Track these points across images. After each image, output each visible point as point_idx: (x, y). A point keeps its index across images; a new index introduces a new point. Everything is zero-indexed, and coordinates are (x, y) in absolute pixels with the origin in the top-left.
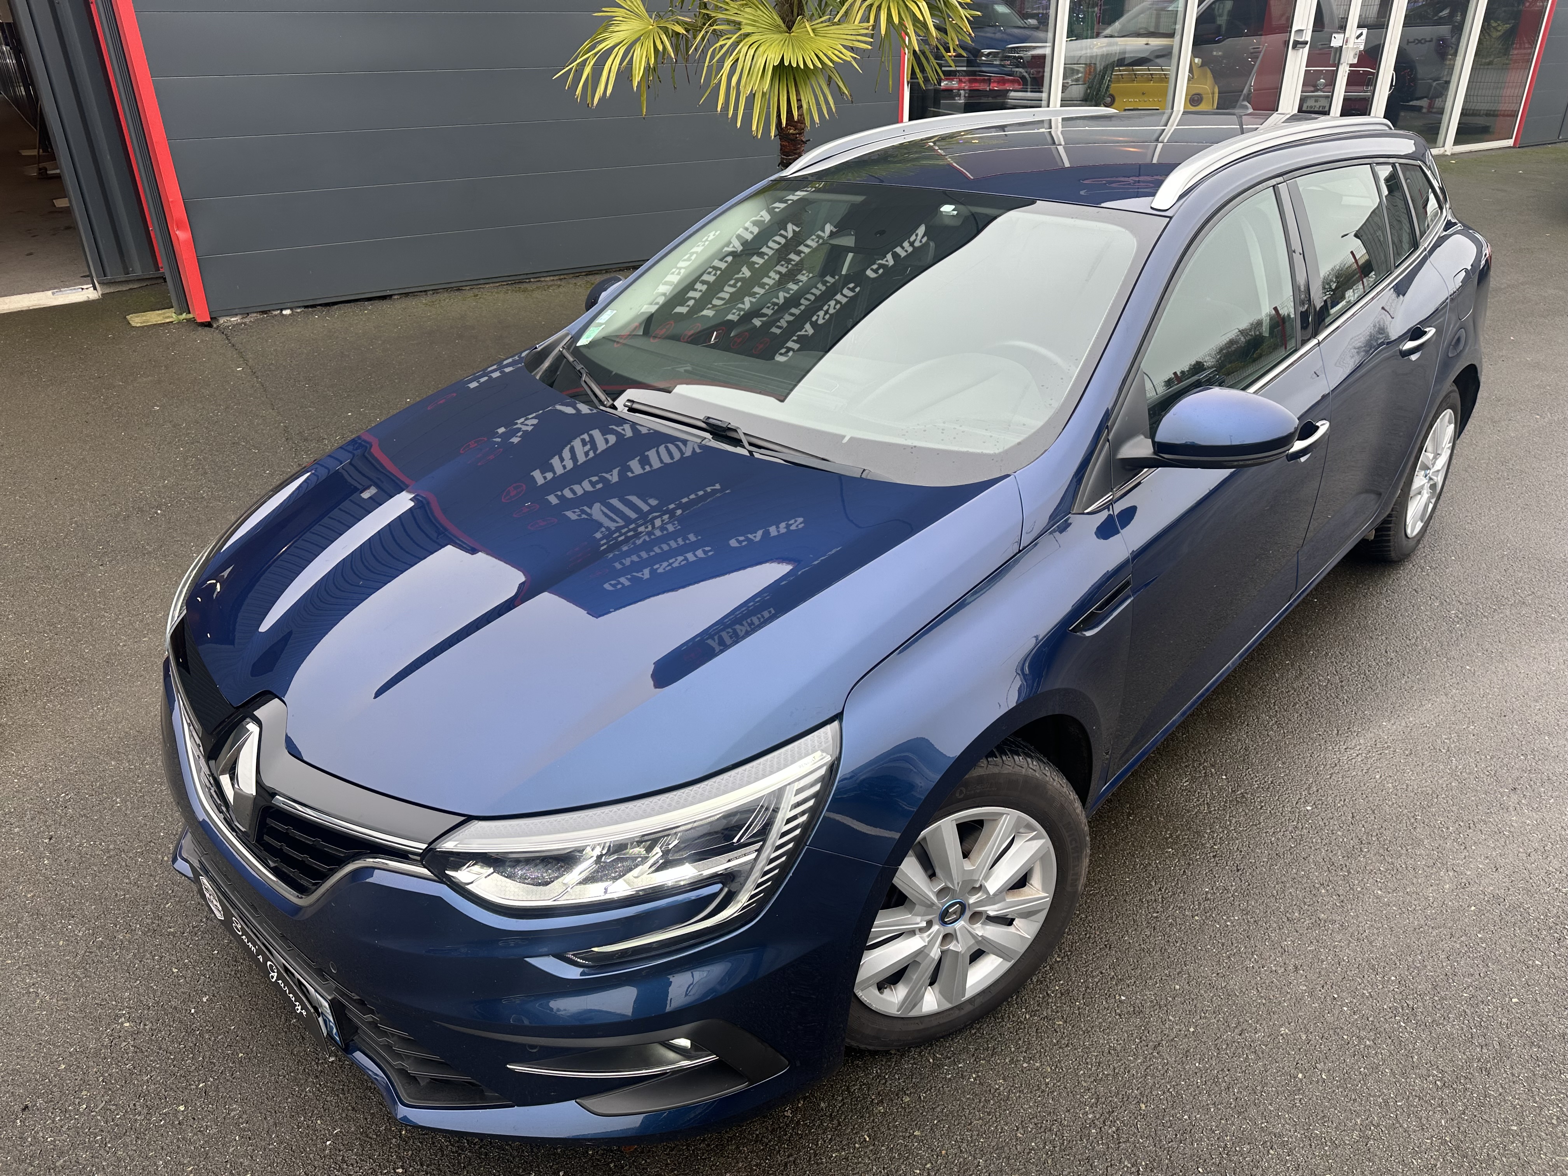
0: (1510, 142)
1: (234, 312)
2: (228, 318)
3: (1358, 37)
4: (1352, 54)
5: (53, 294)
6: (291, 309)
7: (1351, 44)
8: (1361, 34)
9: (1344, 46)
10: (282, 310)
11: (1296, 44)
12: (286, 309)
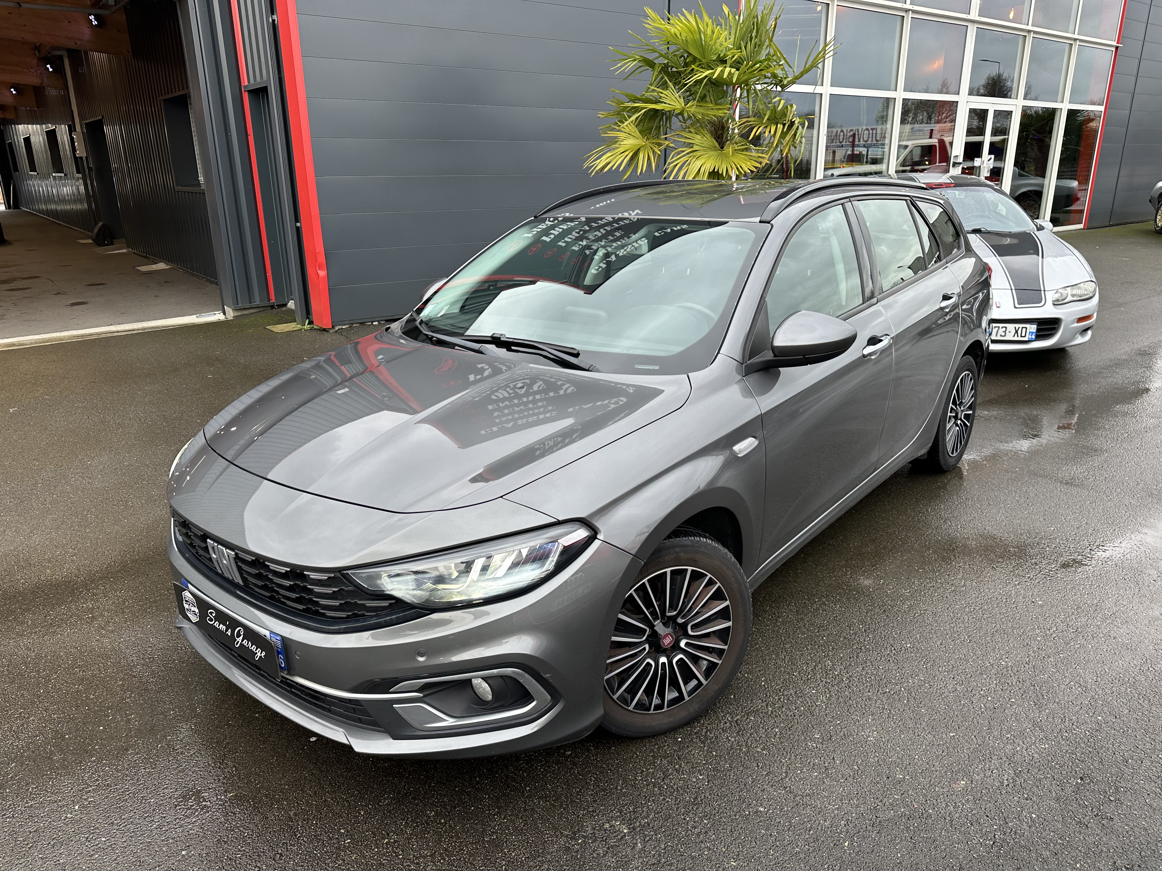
0: (1081, 226)
1: (345, 323)
2: (340, 327)
3: (989, 160)
4: (986, 170)
5: (197, 317)
6: (378, 321)
7: (985, 165)
8: (991, 158)
9: (982, 166)
10: (372, 322)
11: (955, 164)
12: (375, 321)
